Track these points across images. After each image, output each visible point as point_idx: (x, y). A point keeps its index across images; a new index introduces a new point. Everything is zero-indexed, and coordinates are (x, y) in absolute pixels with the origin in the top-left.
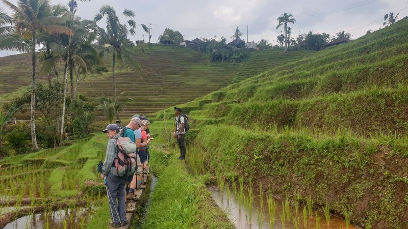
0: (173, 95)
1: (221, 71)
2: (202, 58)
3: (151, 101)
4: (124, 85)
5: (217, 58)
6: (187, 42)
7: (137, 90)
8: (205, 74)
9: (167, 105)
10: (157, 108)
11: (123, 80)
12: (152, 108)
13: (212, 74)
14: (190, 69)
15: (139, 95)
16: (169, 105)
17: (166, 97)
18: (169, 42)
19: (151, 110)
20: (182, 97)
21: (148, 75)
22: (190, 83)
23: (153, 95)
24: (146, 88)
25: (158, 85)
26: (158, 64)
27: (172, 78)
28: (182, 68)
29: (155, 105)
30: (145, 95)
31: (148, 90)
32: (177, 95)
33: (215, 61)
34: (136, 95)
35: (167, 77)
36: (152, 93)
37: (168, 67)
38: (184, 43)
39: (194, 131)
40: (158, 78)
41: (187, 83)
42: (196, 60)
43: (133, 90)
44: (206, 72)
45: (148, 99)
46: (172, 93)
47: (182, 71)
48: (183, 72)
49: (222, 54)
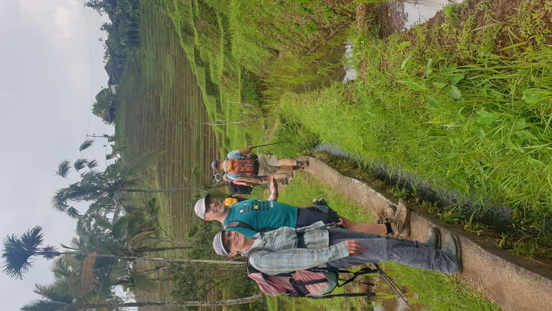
0: (189, 106)
1: (153, 32)
2: (134, 61)
3: (198, 138)
4: (176, 174)
5: (134, 38)
6: (110, 83)
7: (183, 157)
8: (157, 57)
9: (205, 116)
10: (208, 131)
11: (169, 176)
12: (208, 137)
13: (157, 46)
14: (150, 80)
15: (190, 155)
16: (205, 113)
17: (193, 116)
18: (112, 110)
19: (212, 139)
20: (192, 94)
21: (161, 141)
22: (171, 81)
23: (190, 135)
24: (179, 145)
25: (175, 128)
26: (144, 127)
27: (165, 106)
28: (150, 91)
29: (205, 133)
30: (190, 147)
31: (183, 142)
32: (189, 101)
33: (138, 42)
34: (190, 159)
35: (164, 114)
36: (187, 136)
37: (149, 113)
38: (113, 87)
39: (242, 75)
40: (165, 127)
41: (171, 85)
42: (137, 70)
43: (183, 163)
44: (154, 56)
45: (195, 142)
46: (187, 108)
47: (153, 93)
48: (156, 92)
49: (127, 30)
